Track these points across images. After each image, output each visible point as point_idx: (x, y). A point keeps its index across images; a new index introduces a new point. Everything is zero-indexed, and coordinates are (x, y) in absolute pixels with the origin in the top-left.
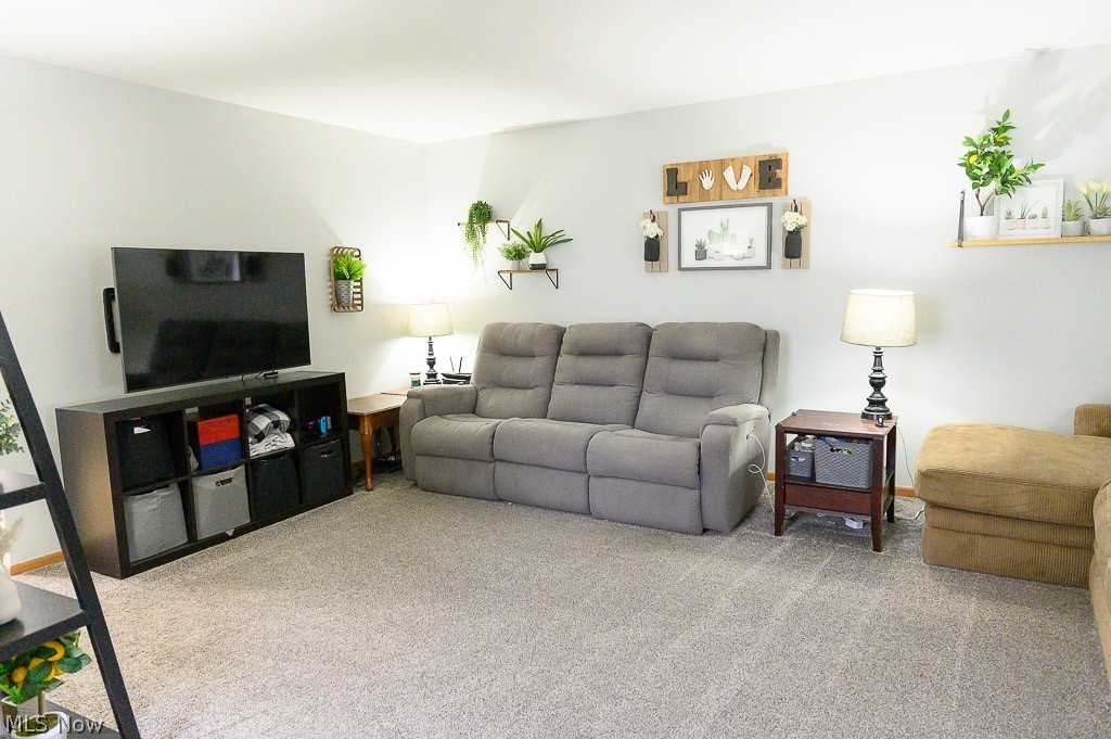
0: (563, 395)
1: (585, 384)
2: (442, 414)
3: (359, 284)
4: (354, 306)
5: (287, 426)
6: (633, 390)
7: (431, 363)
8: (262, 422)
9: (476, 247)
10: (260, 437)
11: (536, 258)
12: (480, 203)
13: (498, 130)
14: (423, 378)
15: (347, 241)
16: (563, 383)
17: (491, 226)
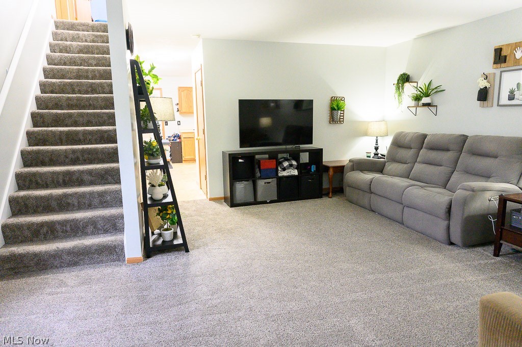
0: (418, 167)
1: (430, 164)
2: (362, 171)
3: (343, 112)
4: (340, 121)
5: (295, 167)
6: (450, 169)
7: (376, 149)
8: (286, 164)
9: (400, 95)
10: (284, 169)
11: (425, 100)
12: (404, 74)
13: (416, 37)
14: (372, 155)
15: (339, 94)
16: (419, 162)
17: (407, 85)
